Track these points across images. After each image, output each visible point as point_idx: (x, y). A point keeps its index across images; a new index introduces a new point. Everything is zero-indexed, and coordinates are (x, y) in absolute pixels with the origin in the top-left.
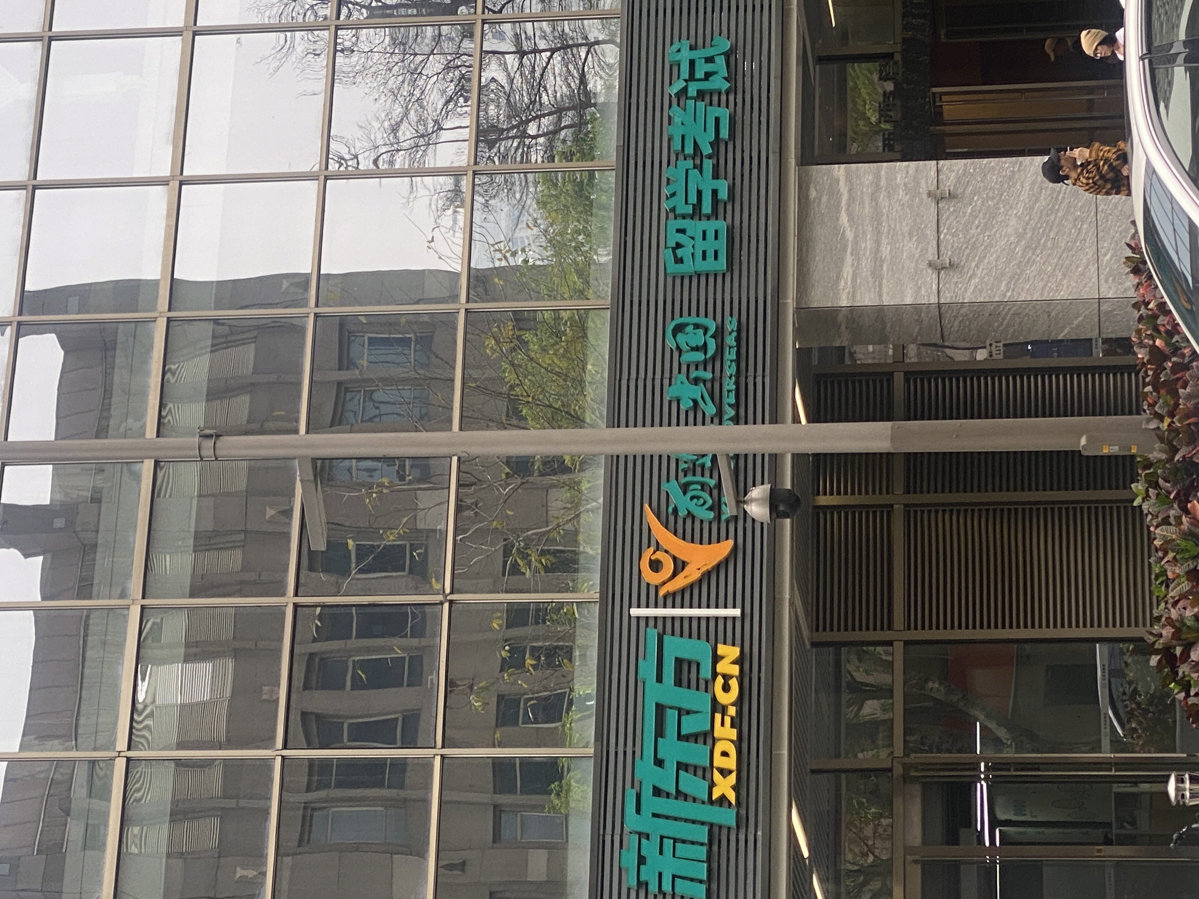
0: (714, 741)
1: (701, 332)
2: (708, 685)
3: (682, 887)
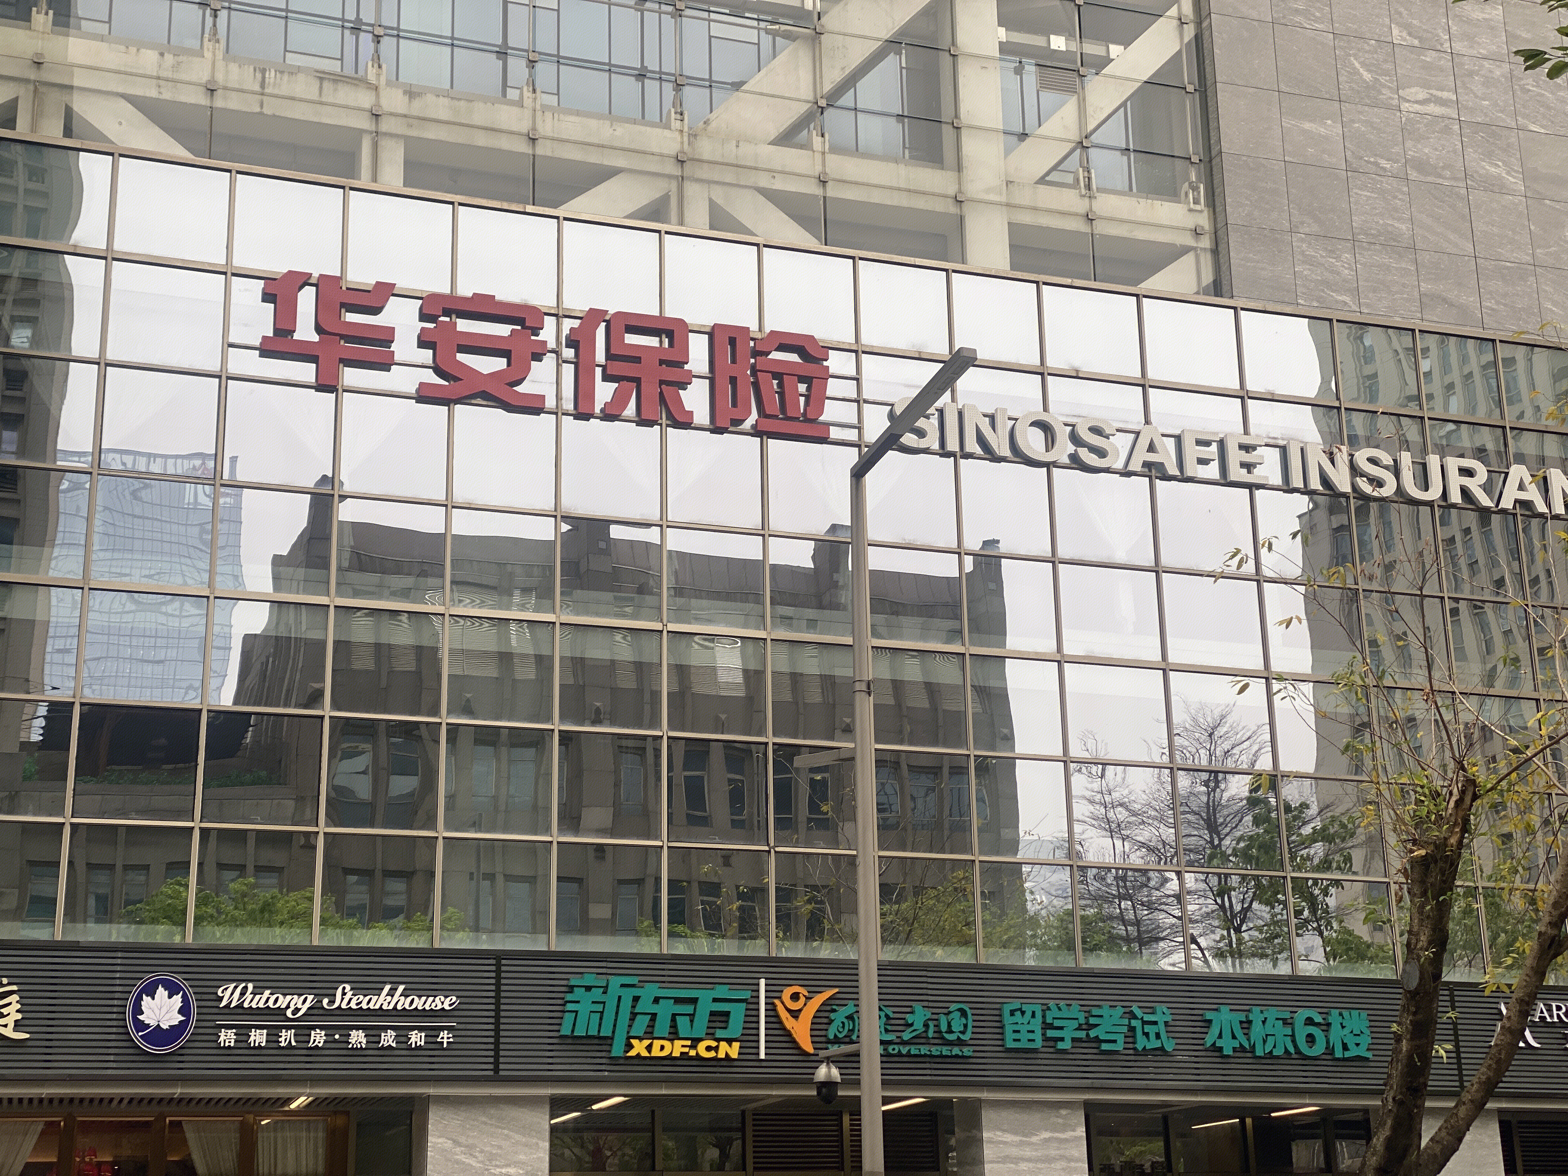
0: (671, 1040)
1: (962, 1029)
2: (711, 1035)
3: (569, 1018)
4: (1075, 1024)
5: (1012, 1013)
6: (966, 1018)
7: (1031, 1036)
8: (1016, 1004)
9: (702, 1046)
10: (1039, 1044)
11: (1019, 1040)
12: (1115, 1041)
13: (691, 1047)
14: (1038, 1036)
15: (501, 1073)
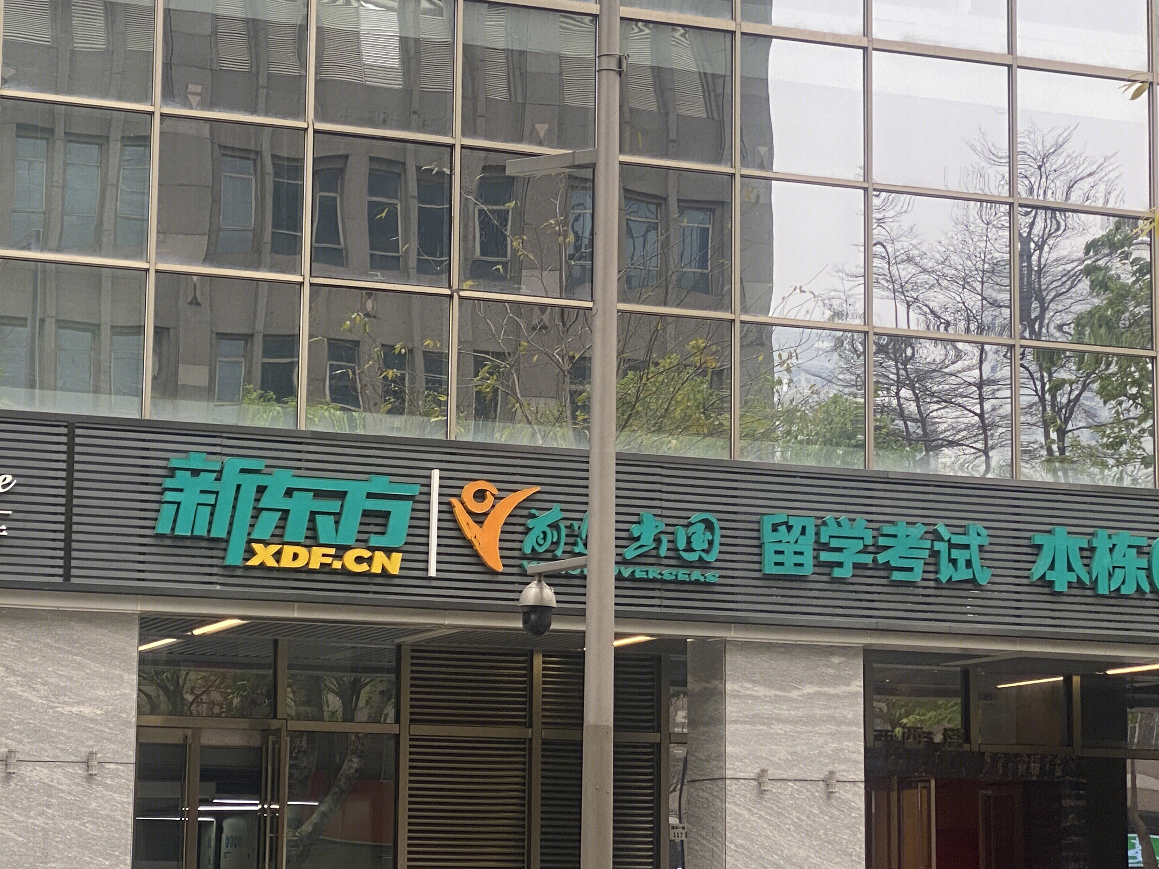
0: (308, 547)
1: (706, 546)
2: (362, 542)
3: (168, 511)
4: (859, 545)
5: (775, 528)
6: (713, 533)
7: (799, 559)
8: (781, 516)
9: (350, 557)
10: (808, 570)
11: (782, 564)
12: (911, 569)
13: (336, 557)
14: (808, 559)
15: (74, 580)
